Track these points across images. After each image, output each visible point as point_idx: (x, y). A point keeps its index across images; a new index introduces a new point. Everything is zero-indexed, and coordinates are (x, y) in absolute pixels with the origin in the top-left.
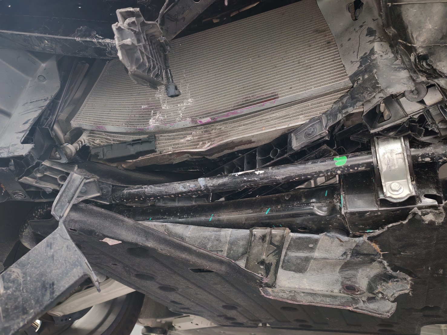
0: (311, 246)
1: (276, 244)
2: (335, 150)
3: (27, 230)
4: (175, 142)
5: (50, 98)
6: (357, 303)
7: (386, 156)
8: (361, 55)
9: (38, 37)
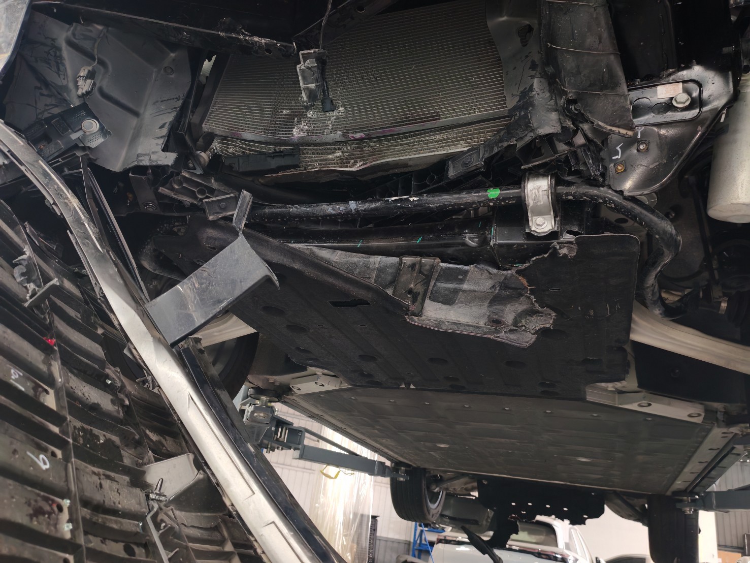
0: (460, 277)
1: (425, 273)
2: (490, 181)
3: (149, 246)
4: (322, 158)
5: (182, 97)
6: (498, 333)
7: (533, 192)
8: (521, 89)
9: (176, 27)
